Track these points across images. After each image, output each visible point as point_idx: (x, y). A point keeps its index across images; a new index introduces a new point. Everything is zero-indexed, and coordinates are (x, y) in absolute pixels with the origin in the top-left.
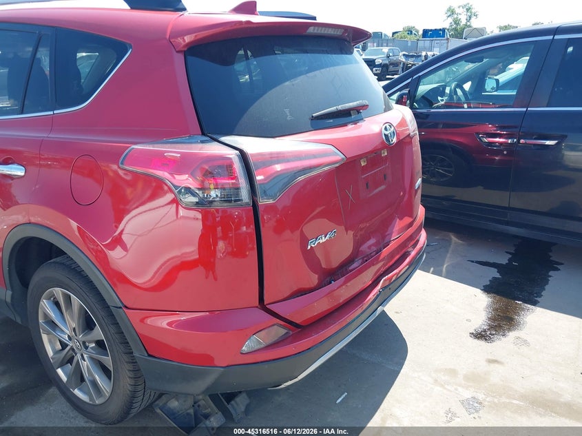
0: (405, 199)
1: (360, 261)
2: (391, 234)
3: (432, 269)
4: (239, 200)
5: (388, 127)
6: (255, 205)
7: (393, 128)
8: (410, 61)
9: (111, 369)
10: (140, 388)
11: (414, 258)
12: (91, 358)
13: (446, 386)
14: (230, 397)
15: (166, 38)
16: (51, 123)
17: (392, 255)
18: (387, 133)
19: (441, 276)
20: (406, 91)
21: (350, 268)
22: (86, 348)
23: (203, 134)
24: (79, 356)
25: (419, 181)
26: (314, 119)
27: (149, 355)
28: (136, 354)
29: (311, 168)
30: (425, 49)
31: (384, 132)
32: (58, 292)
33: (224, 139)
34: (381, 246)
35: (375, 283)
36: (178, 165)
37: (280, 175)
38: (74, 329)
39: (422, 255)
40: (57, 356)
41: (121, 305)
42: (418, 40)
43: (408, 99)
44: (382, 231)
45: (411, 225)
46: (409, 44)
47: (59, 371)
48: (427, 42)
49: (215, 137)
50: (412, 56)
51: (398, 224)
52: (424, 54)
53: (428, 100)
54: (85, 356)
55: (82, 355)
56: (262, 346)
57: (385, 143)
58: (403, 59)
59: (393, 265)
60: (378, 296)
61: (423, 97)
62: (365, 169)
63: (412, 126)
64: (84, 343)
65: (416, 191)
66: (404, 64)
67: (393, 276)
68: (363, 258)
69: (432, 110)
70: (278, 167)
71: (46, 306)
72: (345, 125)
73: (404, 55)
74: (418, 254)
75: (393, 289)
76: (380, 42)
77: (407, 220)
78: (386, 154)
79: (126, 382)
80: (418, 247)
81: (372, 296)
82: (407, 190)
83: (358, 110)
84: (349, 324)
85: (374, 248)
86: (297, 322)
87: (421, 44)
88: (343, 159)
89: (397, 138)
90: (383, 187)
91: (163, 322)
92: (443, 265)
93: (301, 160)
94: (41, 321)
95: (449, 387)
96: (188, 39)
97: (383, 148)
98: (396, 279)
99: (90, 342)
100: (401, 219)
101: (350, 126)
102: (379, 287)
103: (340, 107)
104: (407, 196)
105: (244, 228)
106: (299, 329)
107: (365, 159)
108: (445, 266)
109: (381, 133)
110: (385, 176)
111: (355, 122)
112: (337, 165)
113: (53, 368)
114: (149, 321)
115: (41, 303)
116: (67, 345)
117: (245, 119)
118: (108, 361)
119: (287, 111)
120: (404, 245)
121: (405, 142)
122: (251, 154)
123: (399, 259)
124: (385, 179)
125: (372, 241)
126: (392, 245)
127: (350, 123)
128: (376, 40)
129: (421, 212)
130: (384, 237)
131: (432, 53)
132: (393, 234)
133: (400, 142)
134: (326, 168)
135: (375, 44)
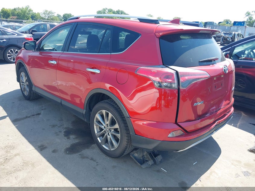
0: (228, 93)
1: (209, 114)
2: (221, 106)
3: (233, 124)
4: (171, 87)
5: (225, 67)
6: (179, 89)
7: (227, 68)
8: (227, 36)
9: (120, 138)
10: (128, 146)
11: (228, 116)
12: (112, 135)
13: (236, 166)
14: (156, 155)
15: (153, 33)
16: (110, 57)
17: (221, 113)
18: (225, 69)
19: (237, 127)
20: (229, 52)
21: (206, 116)
22: (111, 131)
23: (163, 65)
24: (107, 133)
25: (233, 88)
26: (200, 62)
27: (135, 134)
28: (131, 133)
29: (199, 79)
30: (234, 31)
31: (224, 68)
32: (104, 112)
33: (170, 67)
34: (217, 110)
35: (214, 122)
36: (155, 74)
37: (188, 80)
38: (107, 124)
39: (231, 116)
40: (99, 133)
41: (129, 117)
42: (231, 26)
43: (229, 55)
44: (218, 104)
45: (229, 104)
46: (227, 28)
47: (98, 138)
48: (235, 28)
49: (167, 66)
50: (228, 34)
51: (224, 103)
52: (233, 33)
53: (237, 56)
54: (110, 134)
55: (109, 133)
56: (175, 136)
57: (224, 73)
58: (223, 35)
59: (221, 117)
60: (214, 127)
61: (235, 55)
62: (215, 81)
63: (233, 67)
64: (110, 129)
65: (232, 91)
66: (223, 37)
67: (220, 121)
68: (210, 113)
69: (239, 60)
70: (187, 78)
71: (98, 116)
72: (209, 65)
73: (224, 33)
74: (230, 115)
75: (220, 126)
76: (213, 26)
77: (228, 102)
78: (223, 76)
79: (125, 143)
80: (230, 113)
81: (213, 126)
82: (229, 91)
83: (214, 60)
84: (204, 134)
85: (215, 110)
86: (188, 130)
87: (232, 28)
88: (209, 77)
89: (228, 71)
90: (221, 88)
91: (141, 123)
92: (237, 124)
93: (195, 76)
94: (95, 121)
95: (237, 166)
96: (161, 34)
97: (222, 74)
98: (222, 122)
99: (112, 129)
100: (225, 101)
101: (211, 65)
102: (215, 124)
103: (209, 59)
104: (229, 92)
105: (169, 98)
106: (187, 133)
107: (216, 77)
108: (239, 124)
109: (223, 69)
110: (222, 84)
111: (213, 64)
112: (207, 78)
113: (96, 137)
114: (136, 122)
115: (96, 115)
116: (103, 130)
117: (177, 61)
118: (119, 136)
119: (191, 59)
120: (226, 111)
121: (231, 72)
122: (180, 72)
123: (223, 116)
124: (222, 85)
125: (214, 107)
126: (221, 110)
127: (211, 64)
128: (211, 26)
129: (233, 100)
130: (219, 107)
131: (237, 33)
132: (222, 106)
133: (229, 72)
134: (204, 79)
135: (210, 27)
